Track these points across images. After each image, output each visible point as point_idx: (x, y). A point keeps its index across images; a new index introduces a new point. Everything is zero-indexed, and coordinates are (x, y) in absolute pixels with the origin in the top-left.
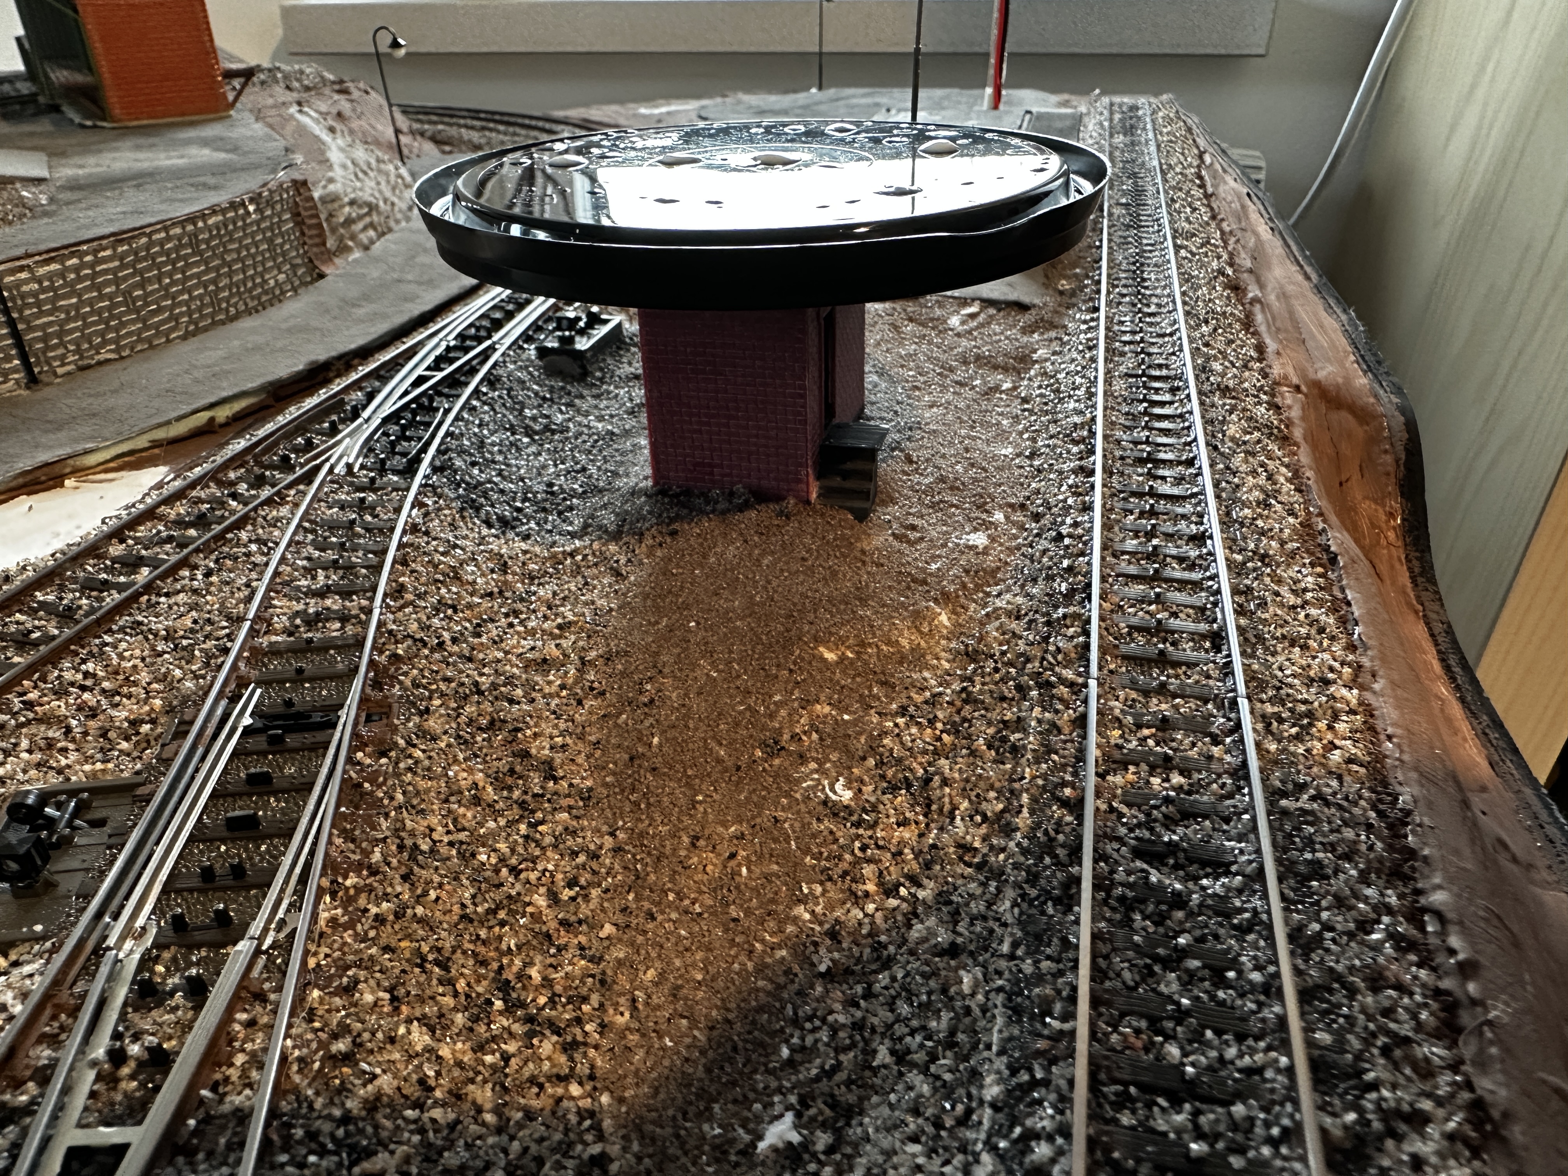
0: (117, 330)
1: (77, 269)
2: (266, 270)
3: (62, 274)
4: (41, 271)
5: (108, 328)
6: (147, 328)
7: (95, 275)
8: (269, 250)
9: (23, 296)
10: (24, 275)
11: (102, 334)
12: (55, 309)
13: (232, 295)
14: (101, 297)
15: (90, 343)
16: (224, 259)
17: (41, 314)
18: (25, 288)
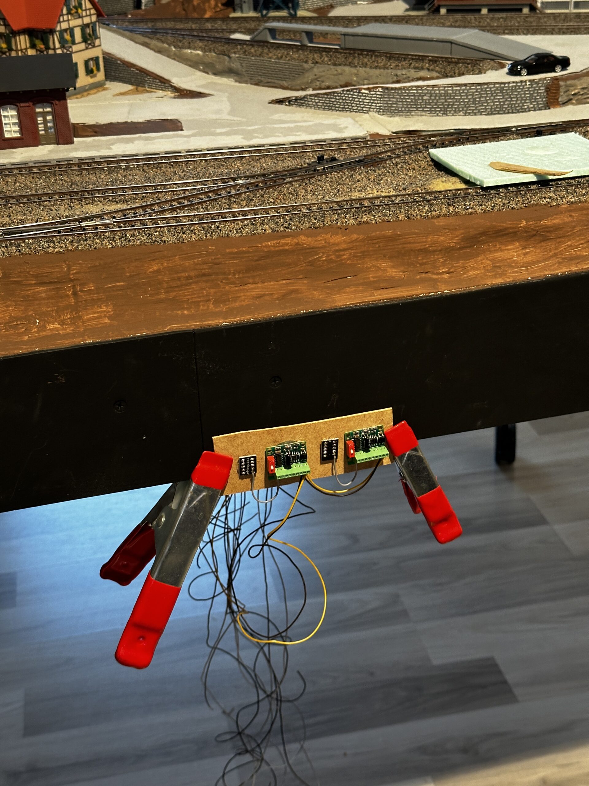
0: (468, 107)
1: (464, 90)
2: (525, 102)
3: (459, 90)
4: (455, 88)
5: (465, 107)
6: (476, 109)
7: (468, 92)
8: (529, 97)
9: (448, 93)
10: (450, 89)
11: (463, 108)
12: (454, 98)
13: (508, 107)
14: (467, 98)
15: (459, 109)
16: (510, 96)
17: (450, 99)
18: (449, 92)
